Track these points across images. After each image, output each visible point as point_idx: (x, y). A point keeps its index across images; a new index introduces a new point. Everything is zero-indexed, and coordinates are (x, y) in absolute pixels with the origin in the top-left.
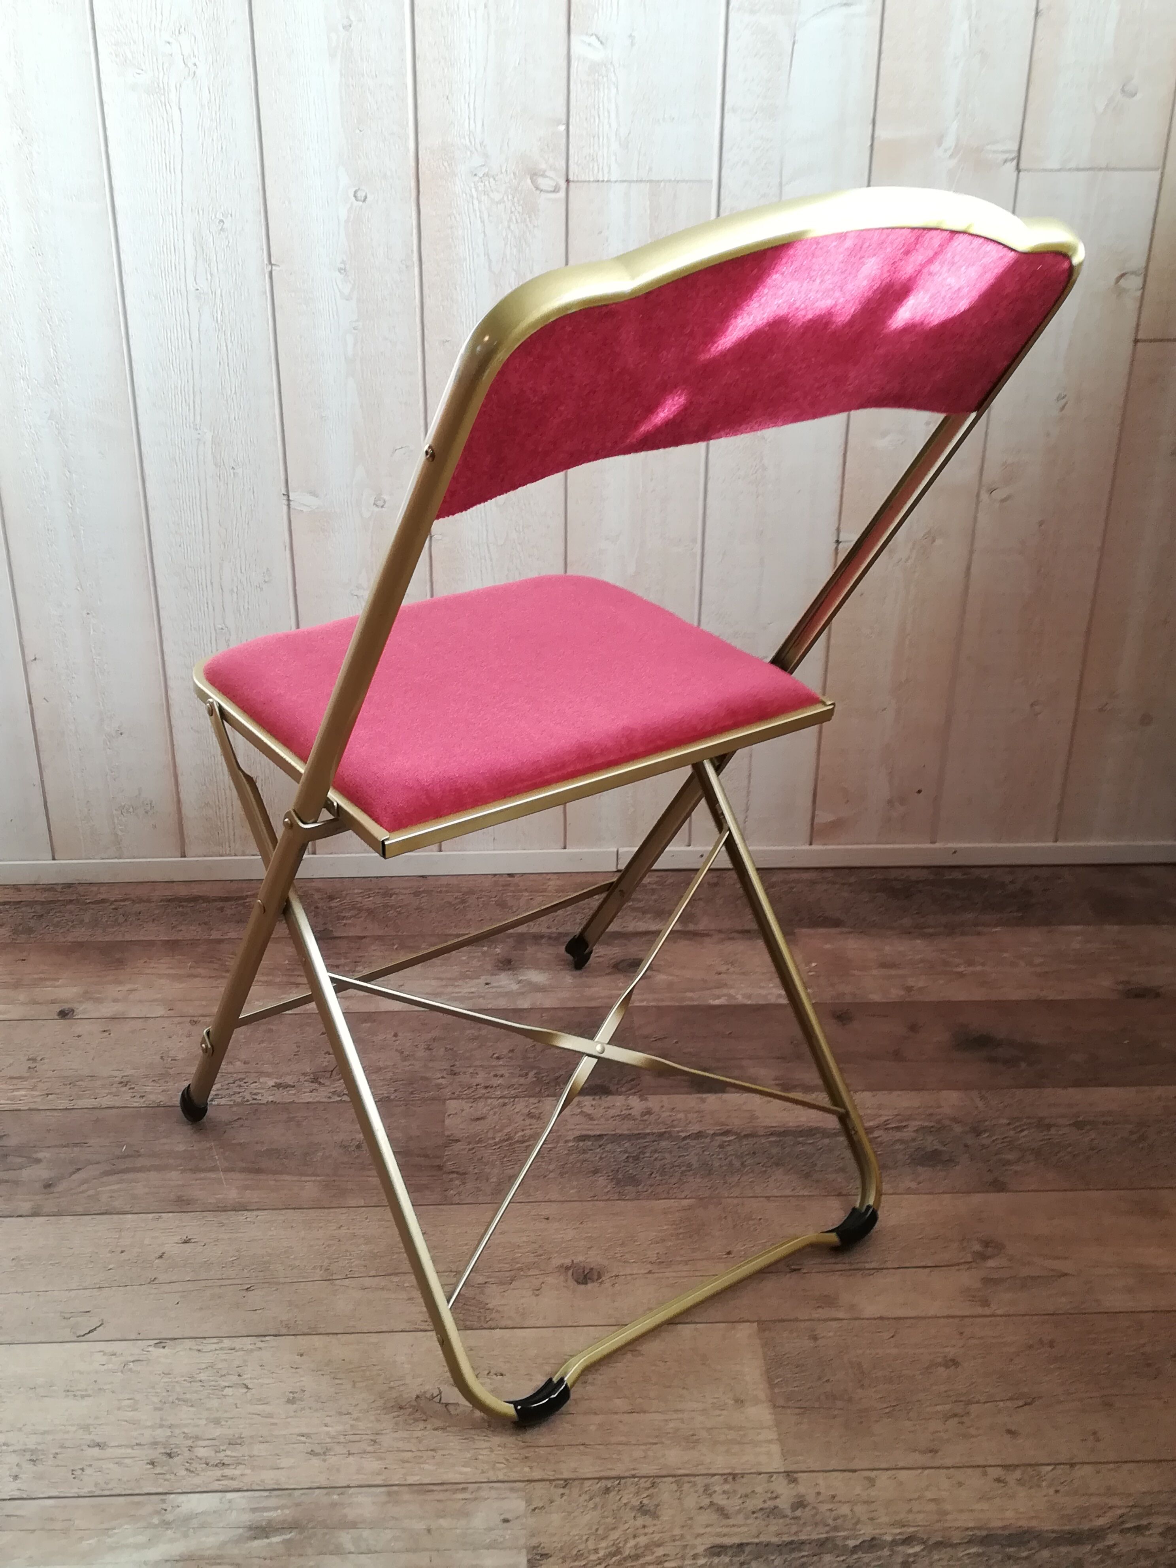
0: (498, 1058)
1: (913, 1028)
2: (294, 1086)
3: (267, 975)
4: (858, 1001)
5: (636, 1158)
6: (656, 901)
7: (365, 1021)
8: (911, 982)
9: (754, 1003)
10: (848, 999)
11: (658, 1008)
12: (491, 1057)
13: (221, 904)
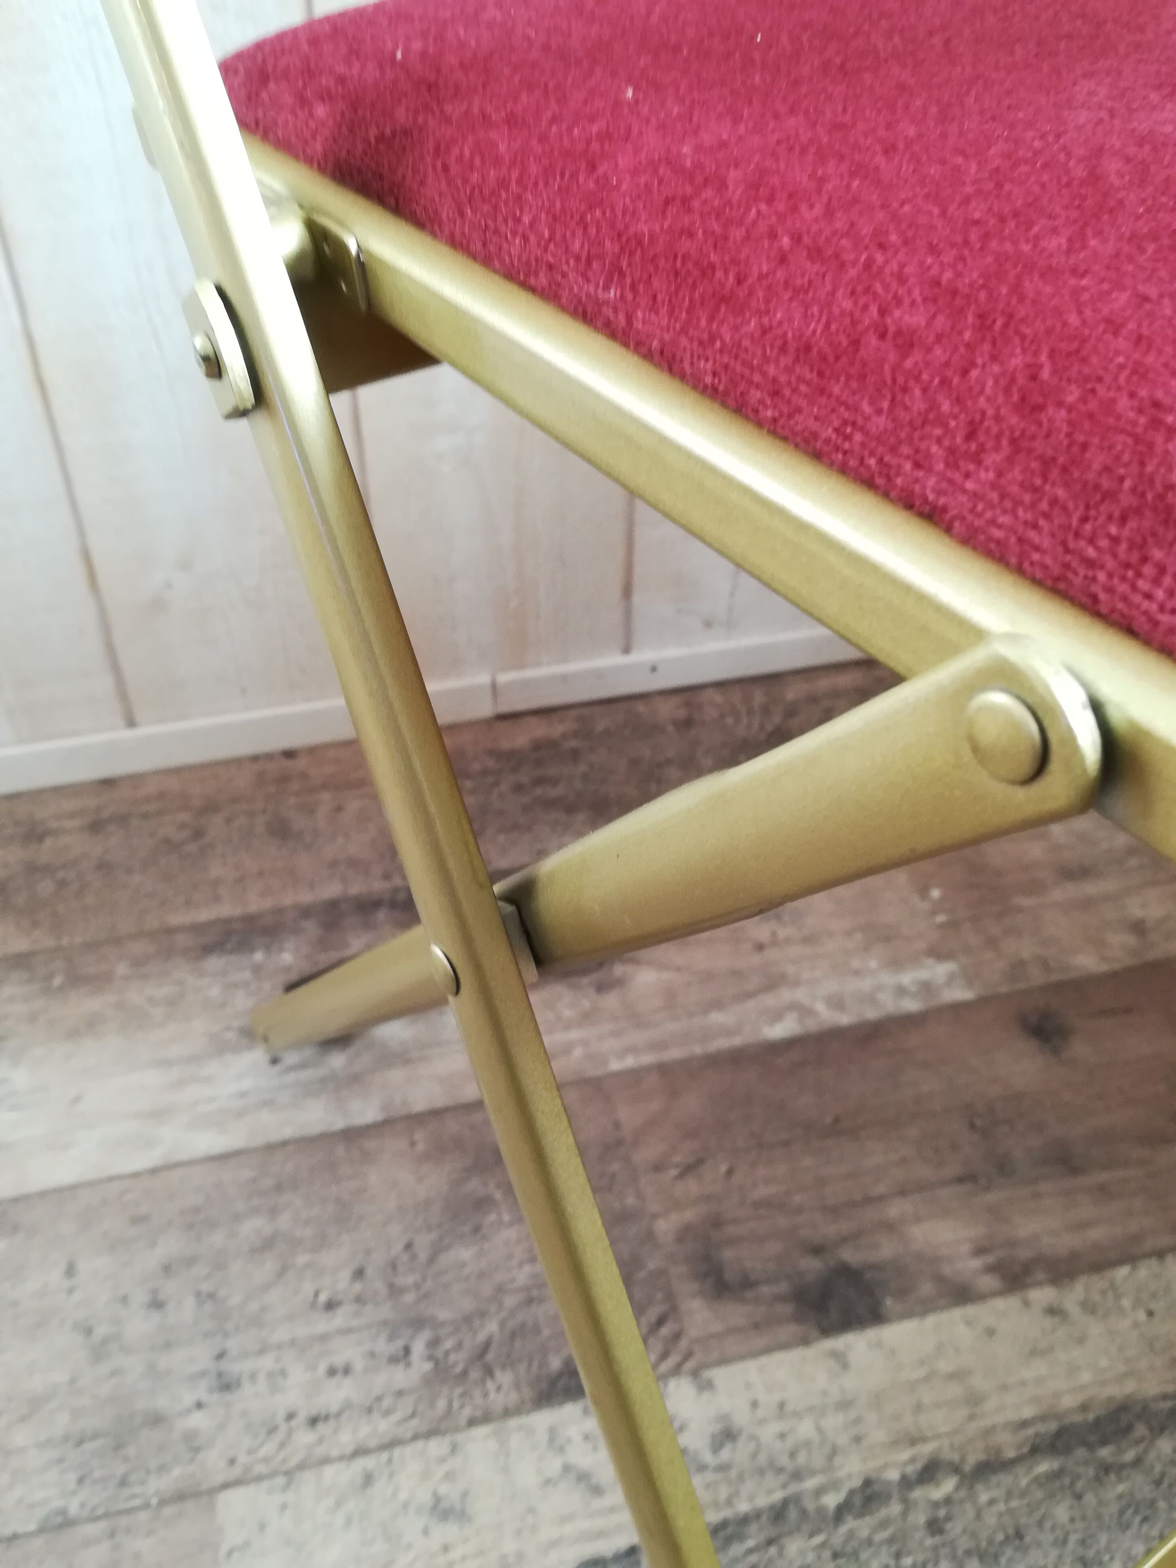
0: (331, 1306)
4: (1055, 977)
6: (585, 777)
8: (1135, 909)
11: (663, 1069)
12: (313, 1305)
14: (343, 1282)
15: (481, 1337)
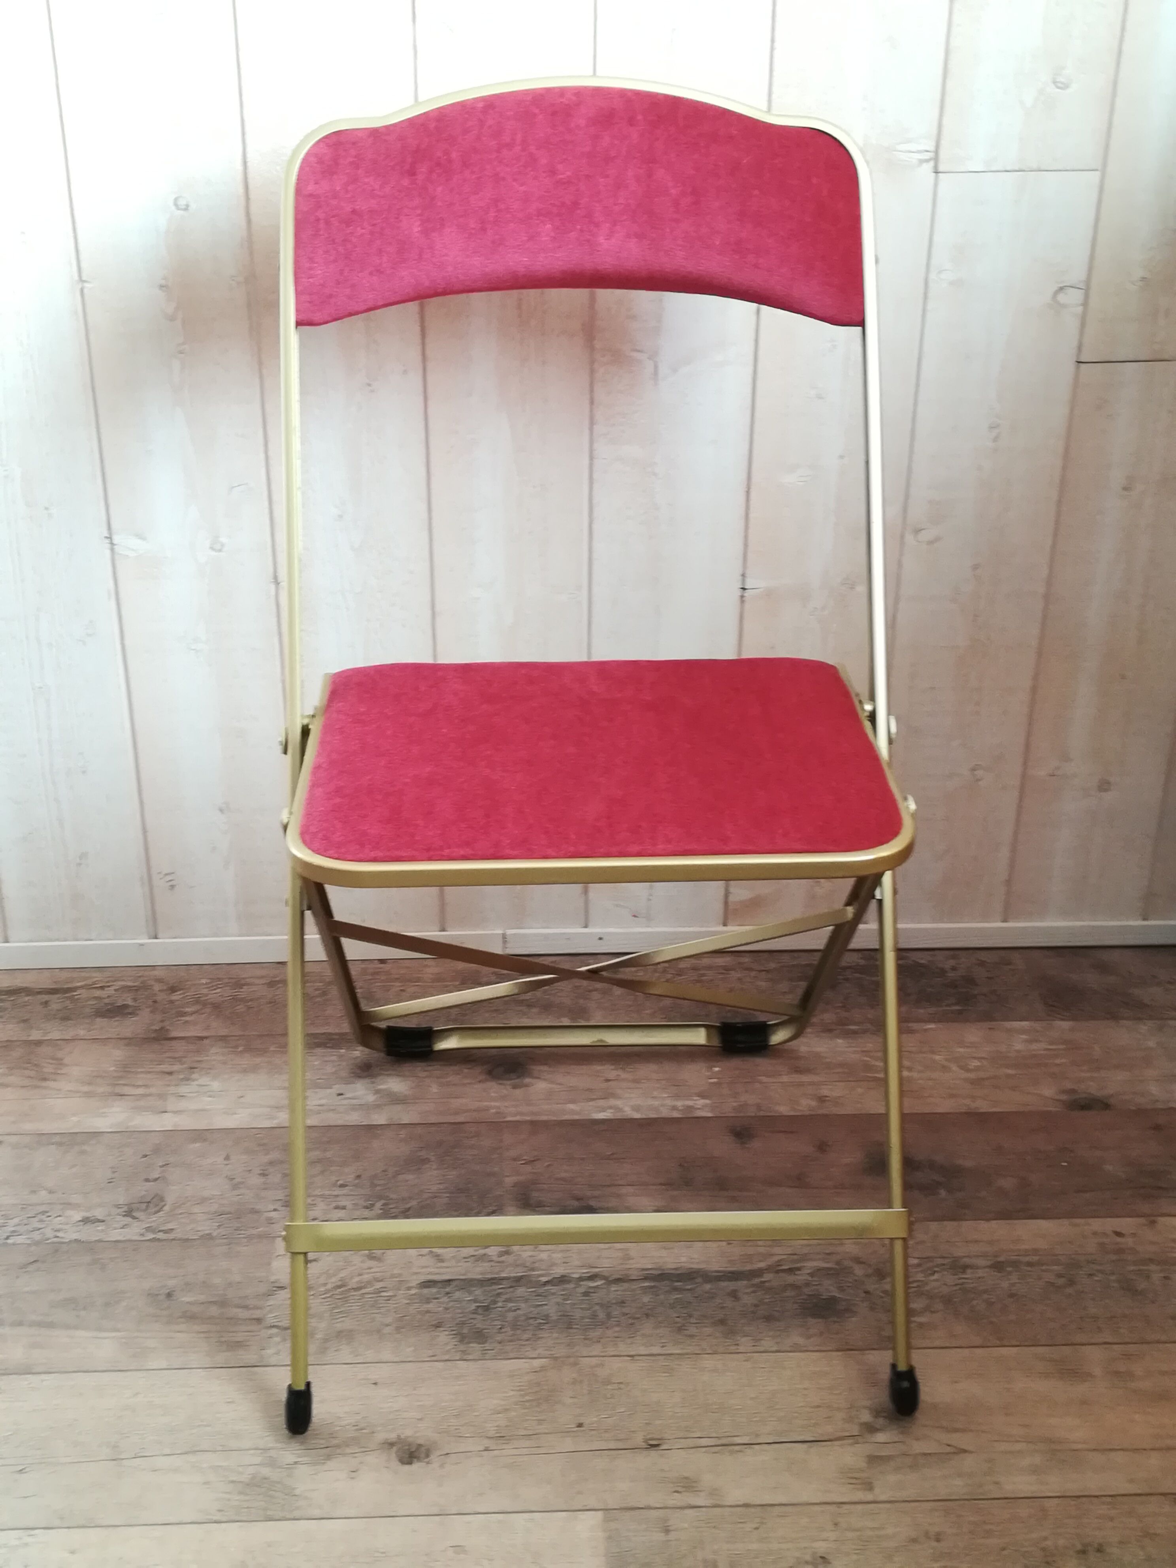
0: (342, 1186)
1: (822, 1147)
2: (103, 1221)
3: (90, 1084)
4: (762, 1113)
5: (487, 1309)
7: (195, 1141)
8: (825, 1091)
9: (644, 1116)
10: (752, 1112)
11: (532, 1123)
12: (335, 1184)
13: (46, 997)
14: (350, 1178)
15: (408, 1206)
